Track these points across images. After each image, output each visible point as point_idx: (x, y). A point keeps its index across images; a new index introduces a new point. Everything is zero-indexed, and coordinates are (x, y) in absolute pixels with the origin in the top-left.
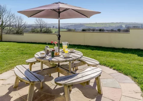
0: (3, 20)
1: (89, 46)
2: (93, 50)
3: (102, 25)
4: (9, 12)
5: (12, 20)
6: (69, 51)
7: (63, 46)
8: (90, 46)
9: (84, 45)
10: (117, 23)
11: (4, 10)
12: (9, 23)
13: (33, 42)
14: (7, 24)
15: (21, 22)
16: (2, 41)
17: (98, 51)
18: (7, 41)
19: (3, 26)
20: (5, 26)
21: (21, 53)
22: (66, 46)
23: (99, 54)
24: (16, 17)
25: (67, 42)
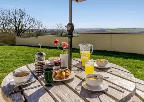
0: (23, 24)
1: (118, 52)
2: (126, 58)
3: (125, 30)
4: (28, 16)
5: (31, 24)
6: (96, 65)
7: (81, 52)
8: (120, 53)
9: (112, 51)
10: (140, 29)
11: (23, 14)
12: (28, 27)
13: (47, 46)
14: (27, 28)
15: (41, 26)
16: (15, 45)
17: (135, 61)
18: (21, 44)
19: (22, 30)
20: (25, 30)
21: (25, 61)
22: (88, 53)
23: (138, 65)
24: (36, 21)
25: (90, 45)
